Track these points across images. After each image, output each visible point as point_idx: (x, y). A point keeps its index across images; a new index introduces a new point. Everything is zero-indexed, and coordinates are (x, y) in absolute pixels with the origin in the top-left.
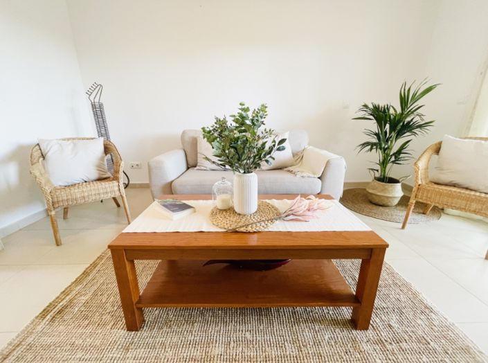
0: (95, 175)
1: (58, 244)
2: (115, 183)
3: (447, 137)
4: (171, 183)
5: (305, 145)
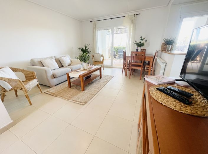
3: (94, 54)
4: (53, 74)
5: (70, 59)
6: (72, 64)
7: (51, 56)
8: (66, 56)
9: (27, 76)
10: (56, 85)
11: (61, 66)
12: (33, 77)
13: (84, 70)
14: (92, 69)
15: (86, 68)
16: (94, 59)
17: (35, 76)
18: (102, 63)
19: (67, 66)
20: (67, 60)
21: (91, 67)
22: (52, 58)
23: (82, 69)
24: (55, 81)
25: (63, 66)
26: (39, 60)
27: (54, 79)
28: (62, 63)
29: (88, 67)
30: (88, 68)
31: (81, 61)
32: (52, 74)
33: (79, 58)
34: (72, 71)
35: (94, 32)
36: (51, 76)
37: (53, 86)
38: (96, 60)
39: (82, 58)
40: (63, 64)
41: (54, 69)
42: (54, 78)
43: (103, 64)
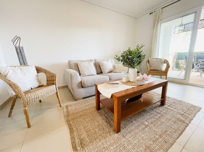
0: (37, 85)
1: (29, 126)
2: (54, 86)
3: (150, 59)
4: (81, 82)
5: (114, 64)
6: (114, 71)
7: (91, 59)
8: (109, 60)
9: (48, 79)
10: (83, 98)
11: (100, 72)
12: (52, 82)
13: (128, 82)
14: (146, 82)
15: (131, 80)
16: (150, 66)
17: (55, 81)
18: (165, 73)
19: (106, 72)
20: (108, 65)
21: (143, 79)
22: (91, 61)
23: (124, 80)
24: (82, 92)
25: (102, 73)
26: (76, 62)
27: (82, 90)
28: (101, 68)
29: (138, 78)
30: (138, 80)
31: (124, 64)
32: (80, 80)
33: (121, 58)
34: (110, 80)
35: (154, 27)
36: (78, 84)
37: (79, 99)
38: (152, 68)
39: (127, 58)
40: (102, 70)
41: (88, 74)
42: (83, 87)
43: (166, 75)
